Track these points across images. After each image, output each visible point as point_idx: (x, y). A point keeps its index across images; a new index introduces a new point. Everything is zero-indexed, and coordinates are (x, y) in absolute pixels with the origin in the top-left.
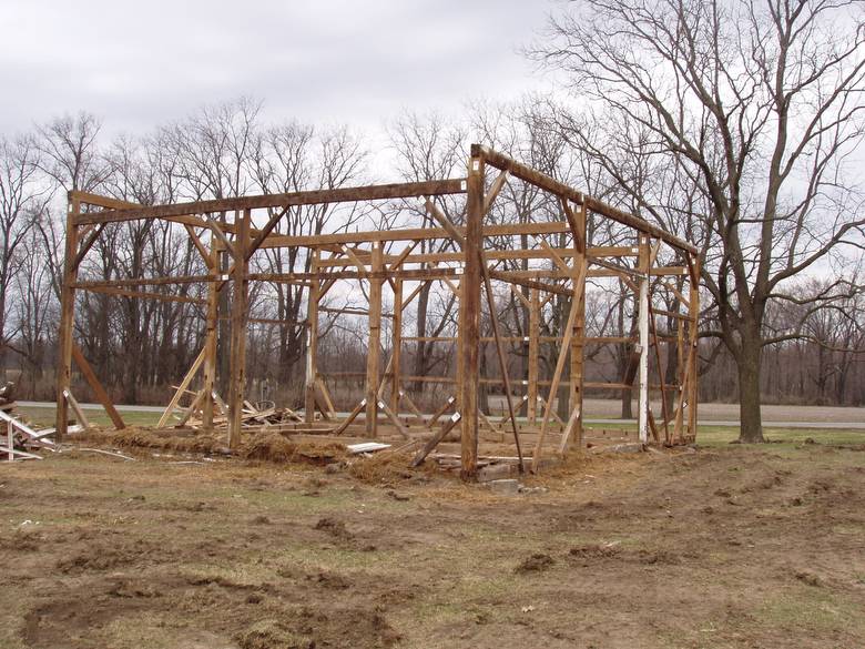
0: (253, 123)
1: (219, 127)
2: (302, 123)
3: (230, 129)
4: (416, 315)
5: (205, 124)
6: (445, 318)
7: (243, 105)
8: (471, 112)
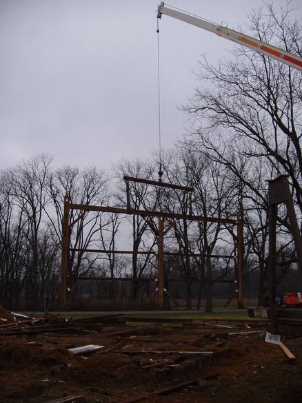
0: (48, 168)
1: (31, 170)
2: (73, 167)
3: (37, 171)
4: (132, 260)
5: (25, 168)
6: (146, 261)
7: (43, 158)
8: (156, 157)
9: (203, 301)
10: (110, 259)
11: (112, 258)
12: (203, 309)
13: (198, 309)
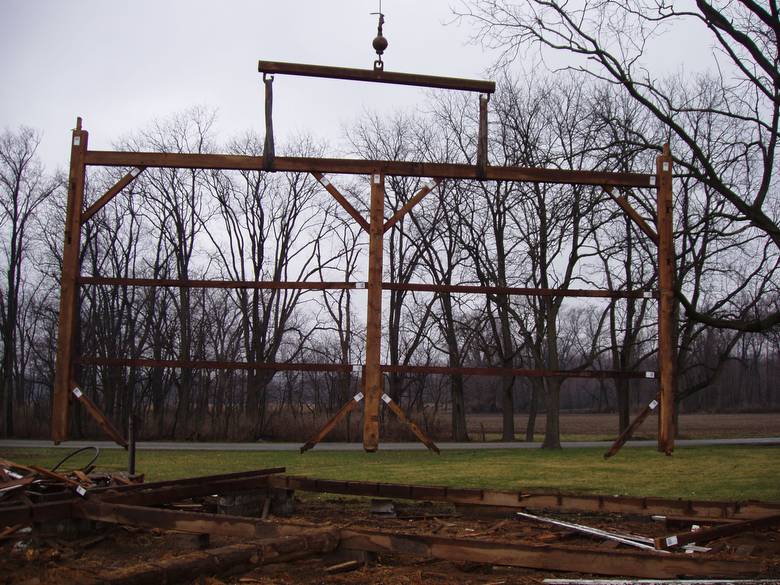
0: (207, 135)
6: (418, 334)
9: (541, 420)
10: (340, 331)
11: (344, 327)
12: (540, 438)
13: (530, 439)
